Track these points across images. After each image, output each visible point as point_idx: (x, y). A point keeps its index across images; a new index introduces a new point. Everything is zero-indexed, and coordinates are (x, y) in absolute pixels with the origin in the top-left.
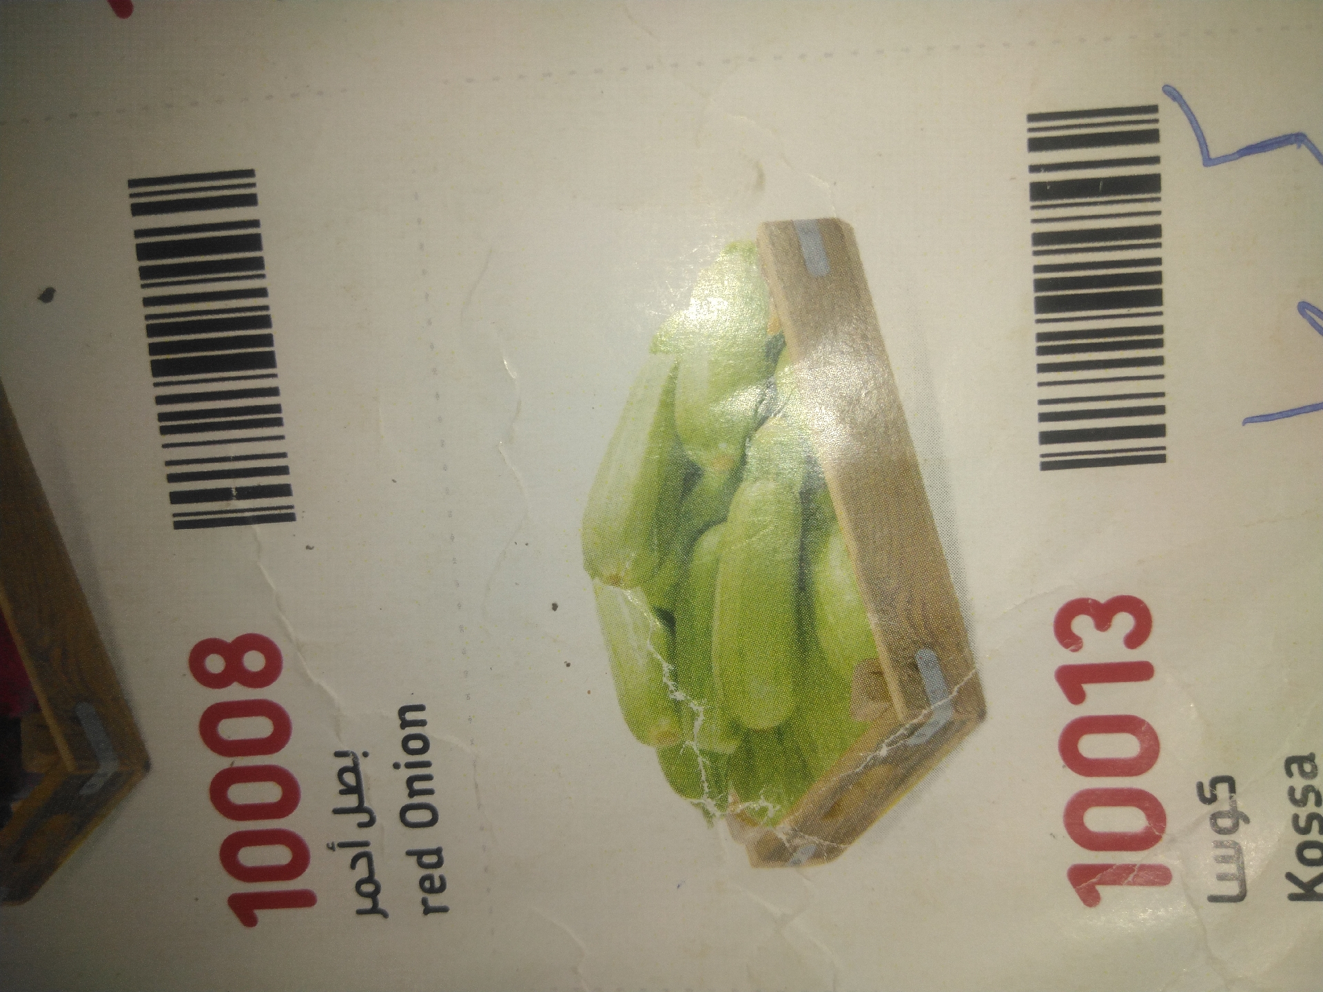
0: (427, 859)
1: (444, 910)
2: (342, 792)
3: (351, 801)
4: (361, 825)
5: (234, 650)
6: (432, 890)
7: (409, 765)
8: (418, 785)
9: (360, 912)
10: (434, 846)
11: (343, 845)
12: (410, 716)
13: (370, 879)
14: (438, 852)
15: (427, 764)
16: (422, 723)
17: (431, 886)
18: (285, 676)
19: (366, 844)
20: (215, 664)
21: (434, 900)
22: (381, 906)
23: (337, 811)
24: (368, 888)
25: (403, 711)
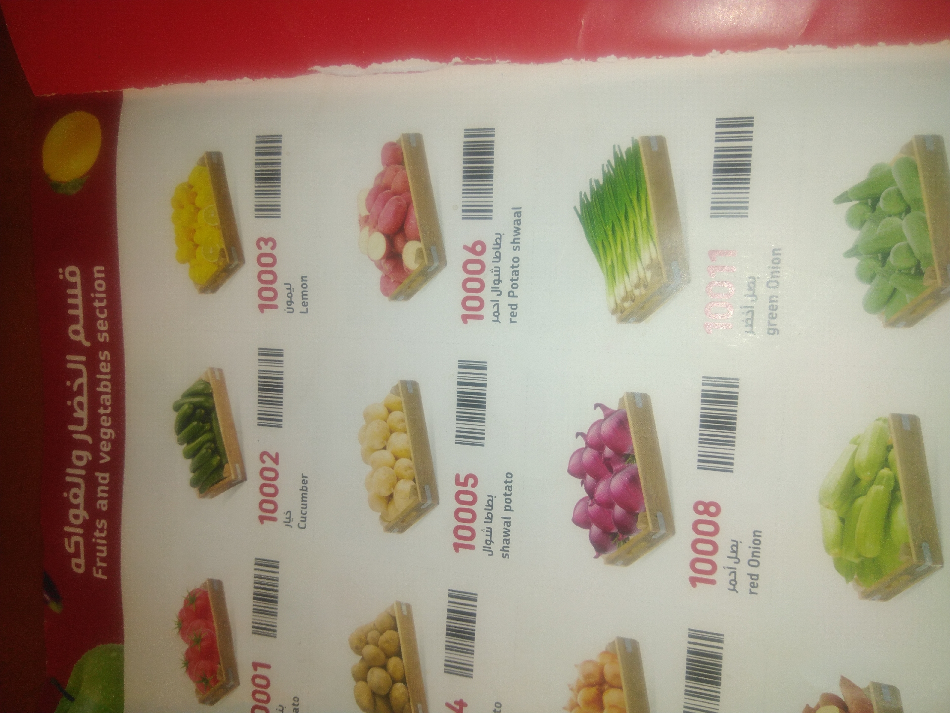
0: (754, 577)
1: (756, 594)
2: (731, 552)
3: (734, 555)
4: (735, 563)
5: (707, 505)
6: (753, 587)
7: (754, 548)
8: (755, 554)
9: (729, 589)
10: (756, 574)
11: (728, 568)
12: (757, 534)
13: (735, 580)
14: (757, 576)
15: (759, 548)
16: (760, 536)
17: (753, 586)
18: (721, 515)
19: (735, 569)
20: (701, 508)
21: (753, 590)
22: (737, 589)
23: (729, 557)
24: (733, 583)
25: (755, 532)
